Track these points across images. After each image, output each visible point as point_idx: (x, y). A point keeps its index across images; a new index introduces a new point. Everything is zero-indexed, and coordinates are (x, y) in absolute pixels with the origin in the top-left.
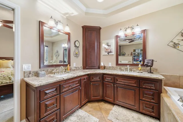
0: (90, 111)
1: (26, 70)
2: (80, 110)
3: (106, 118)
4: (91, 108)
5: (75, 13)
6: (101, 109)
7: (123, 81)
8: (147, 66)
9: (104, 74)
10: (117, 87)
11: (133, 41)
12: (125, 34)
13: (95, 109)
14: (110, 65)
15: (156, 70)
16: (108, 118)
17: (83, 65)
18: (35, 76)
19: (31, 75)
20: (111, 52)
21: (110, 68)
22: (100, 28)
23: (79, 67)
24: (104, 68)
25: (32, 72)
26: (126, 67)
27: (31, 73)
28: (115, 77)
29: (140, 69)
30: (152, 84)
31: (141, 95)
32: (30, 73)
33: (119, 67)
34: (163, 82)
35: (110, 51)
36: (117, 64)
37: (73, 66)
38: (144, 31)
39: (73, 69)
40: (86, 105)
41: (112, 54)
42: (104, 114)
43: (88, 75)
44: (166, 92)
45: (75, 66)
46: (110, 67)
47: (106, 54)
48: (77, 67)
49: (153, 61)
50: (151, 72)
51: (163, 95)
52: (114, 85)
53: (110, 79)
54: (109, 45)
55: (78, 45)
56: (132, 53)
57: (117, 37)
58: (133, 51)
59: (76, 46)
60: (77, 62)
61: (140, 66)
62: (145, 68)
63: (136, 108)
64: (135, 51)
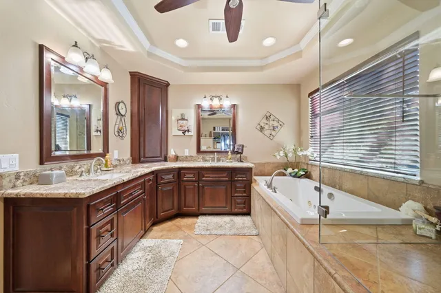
0: (162, 236)
1: (6, 170)
2: (143, 241)
3: (192, 235)
4: (162, 231)
5: (129, 47)
6: (179, 228)
7: (211, 176)
8: (238, 153)
9: (180, 169)
10: (203, 187)
11: (215, 114)
12: (211, 105)
13: (169, 231)
14: (187, 153)
15: (246, 157)
16: (195, 233)
17: (131, 156)
18: (31, 184)
19: (20, 181)
20: (188, 131)
21: (186, 159)
22: (168, 85)
23: (125, 158)
24: (177, 158)
25: (22, 174)
26: (212, 156)
27: (21, 178)
28: (199, 171)
29: (229, 157)
30: (244, 174)
31: (233, 190)
32: (17, 177)
33: (201, 156)
34: (253, 170)
35: (186, 129)
36: (199, 151)
37: (113, 156)
38: (234, 106)
39: (114, 164)
40: (151, 231)
41: (190, 134)
42: (188, 232)
43: (152, 173)
44: (256, 181)
45: (116, 156)
46: (186, 157)
47: (180, 133)
48: (121, 158)
49: (243, 146)
50: (241, 161)
51: (253, 185)
52: (198, 184)
53: (192, 176)
54: (186, 118)
55: (123, 112)
56: (211, 132)
57: (199, 106)
58: (212, 130)
59: (118, 113)
60: (121, 148)
61: (229, 153)
62: (234, 156)
63: (227, 209)
64: (214, 129)
